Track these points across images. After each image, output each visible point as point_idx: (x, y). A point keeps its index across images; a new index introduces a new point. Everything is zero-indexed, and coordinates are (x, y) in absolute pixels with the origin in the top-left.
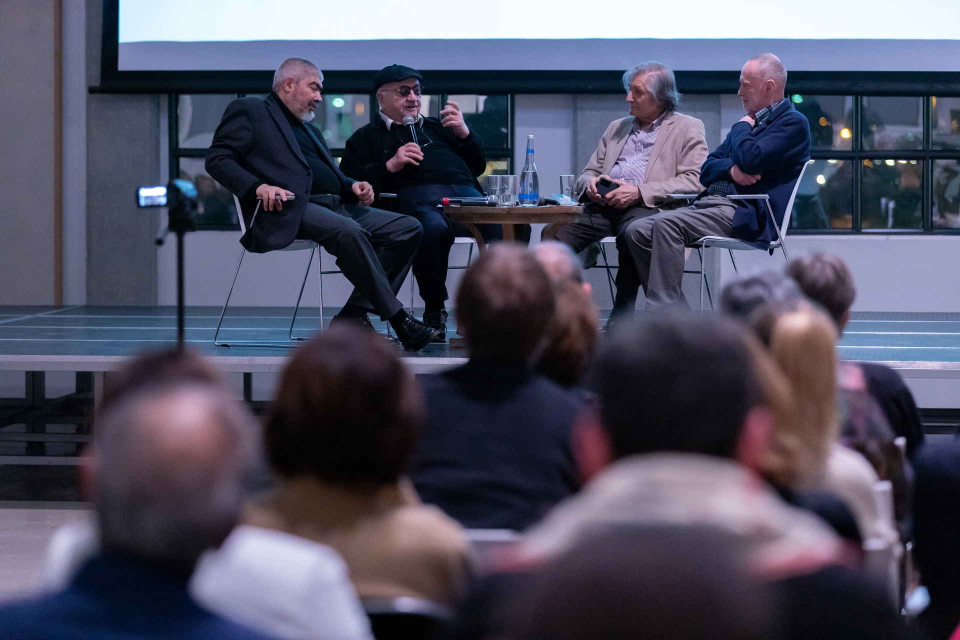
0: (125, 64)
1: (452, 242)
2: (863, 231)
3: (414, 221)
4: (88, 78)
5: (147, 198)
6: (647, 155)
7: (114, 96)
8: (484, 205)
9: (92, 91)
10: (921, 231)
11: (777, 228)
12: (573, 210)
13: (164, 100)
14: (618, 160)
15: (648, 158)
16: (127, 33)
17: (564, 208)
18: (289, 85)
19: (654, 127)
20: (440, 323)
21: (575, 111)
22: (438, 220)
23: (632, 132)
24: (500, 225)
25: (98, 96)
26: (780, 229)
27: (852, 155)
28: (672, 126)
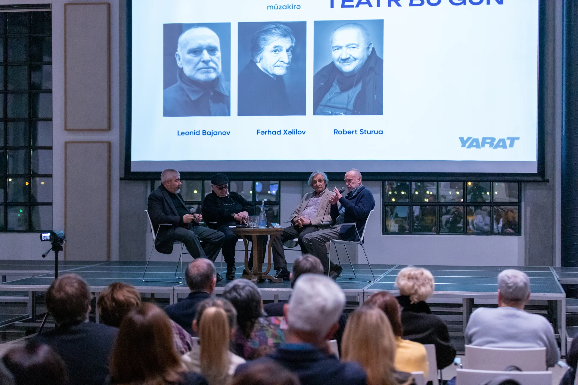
0: (133, 169)
1: (237, 241)
2: (413, 233)
3: (221, 233)
4: (120, 174)
5: (44, 237)
6: (317, 206)
7: (130, 181)
8: (245, 227)
9: (121, 179)
10: (435, 233)
11: (359, 236)
12: (280, 229)
13: (149, 183)
14: (306, 208)
15: (317, 208)
16: (134, 158)
17: (276, 229)
18: (168, 183)
19: (321, 195)
20: (232, 272)
21: (303, 187)
22: (231, 233)
23: (312, 197)
24: (251, 235)
25: (124, 181)
26: (361, 237)
27: (409, 204)
28: (327, 196)
